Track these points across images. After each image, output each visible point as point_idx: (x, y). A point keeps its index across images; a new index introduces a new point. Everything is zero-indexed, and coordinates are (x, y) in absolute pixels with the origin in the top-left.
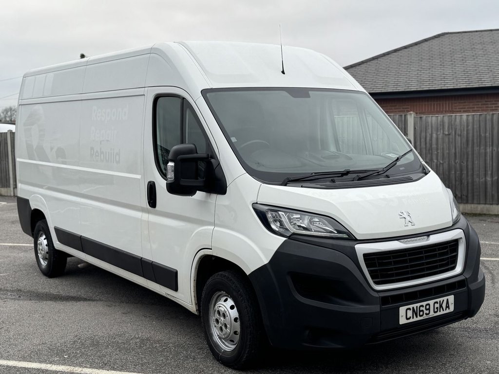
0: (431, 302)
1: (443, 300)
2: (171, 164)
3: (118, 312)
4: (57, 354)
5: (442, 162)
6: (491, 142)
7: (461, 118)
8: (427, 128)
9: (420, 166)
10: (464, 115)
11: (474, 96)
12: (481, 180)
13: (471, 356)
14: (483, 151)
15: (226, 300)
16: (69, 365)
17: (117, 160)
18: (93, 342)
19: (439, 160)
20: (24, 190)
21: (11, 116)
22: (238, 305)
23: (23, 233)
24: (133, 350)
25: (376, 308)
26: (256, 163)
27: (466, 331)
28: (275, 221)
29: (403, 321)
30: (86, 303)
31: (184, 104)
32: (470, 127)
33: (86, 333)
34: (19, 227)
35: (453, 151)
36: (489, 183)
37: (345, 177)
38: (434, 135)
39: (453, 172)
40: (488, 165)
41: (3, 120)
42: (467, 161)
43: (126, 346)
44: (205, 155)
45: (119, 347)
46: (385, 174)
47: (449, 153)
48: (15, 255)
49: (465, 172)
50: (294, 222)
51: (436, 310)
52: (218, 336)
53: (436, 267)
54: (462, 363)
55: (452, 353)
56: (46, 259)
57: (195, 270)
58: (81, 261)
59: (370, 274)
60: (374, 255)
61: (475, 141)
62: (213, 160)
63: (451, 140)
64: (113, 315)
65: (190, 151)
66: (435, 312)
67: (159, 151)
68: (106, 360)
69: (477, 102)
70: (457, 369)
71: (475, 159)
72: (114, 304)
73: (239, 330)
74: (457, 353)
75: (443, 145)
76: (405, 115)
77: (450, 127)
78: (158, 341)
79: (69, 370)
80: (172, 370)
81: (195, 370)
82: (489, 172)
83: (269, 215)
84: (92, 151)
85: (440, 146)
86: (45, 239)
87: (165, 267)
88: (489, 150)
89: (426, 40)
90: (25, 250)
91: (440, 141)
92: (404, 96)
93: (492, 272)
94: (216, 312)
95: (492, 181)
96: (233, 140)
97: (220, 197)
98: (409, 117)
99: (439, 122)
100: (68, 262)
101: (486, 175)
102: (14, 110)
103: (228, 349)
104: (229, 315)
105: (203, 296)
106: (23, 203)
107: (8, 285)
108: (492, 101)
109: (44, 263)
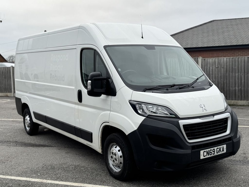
0: (215, 148)
1: (221, 147)
2: (89, 82)
3: (64, 152)
4: (35, 173)
5: (214, 80)
6: (238, 71)
7: (223, 60)
8: (208, 64)
9: (208, 82)
10: (225, 58)
11: (228, 49)
12: (233, 89)
13: (234, 174)
14: (234, 75)
15: (116, 147)
16: (40, 179)
17: (63, 79)
18: (52, 167)
19: (213, 79)
20: (18, 94)
21: (12, 59)
22: (122, 149)
23: (18, 114)
24: (71, 171)
25: (189, 151)
26: (130, 81)
27: (230, 161)
28: (140, 109)
29: (202, 157)
30: (48, 148)
31: (96, 53)
32: (228, 64)
33: (49, 162)
34: (16, 111)
35: (220, 75)
36: (237, 90)
37: (173, 88)
38: (211, 68)
39: (220, 85)
40: (237, 82)
41: (9, 61)
42: (227, 80)
43: (68, 169)
44: (105, 77)
45: (64, 170)
46: (192, 86)
47: (218, 76)
48: (14, 125)
49: (226, 85)
50: (149, 109)
51: (218, 152)
52: (112, 164)
53: (217, 131)
54: (230, 177)
55: (225, 172)
56: (29, 127)
57: (101, 133)
58: (46, 128)
59: (186, 134)
60: (188, 126)
61: (230, 70)
62: (109, 80)
63: (219, 70)
64: (61, 154)
65: (99, 75)
66: (217, 153)
67: (83, 76)
68: (58, 176)
69: (230, 52)
70: (227, 180)
71: (230, 79)
72: (61, 149)
73: (122, 162)
74: (227, 172)
75: (215, 72)
76: (197, 58)
77: (218, 64)
78: (83, 167)
79: (40, 181)
80: (90, 181)
81: (101, 181)
82: (237, 85)
83: (137, 106)
84: (51, 75)
85: (213, 73)
86: (28, 117)
87: (86, 131)
88: (237, 75)
89: (205, 24)
90: (19, 122)
91: (214, 70)
92: (196, 50)
93: (241, 132)
94: (111, 153)
95: (238, 89)
96: (119, 70)
97: (113, 98)
98: (199, 59)
99: (213, 61)
100: (39, 128)
101: (235, 86)
102: (14, 57)
103: (117, 171)
104: (117, 155)
105: (105, 145)
106: (18, 100)
107: (11, 139)
108: (237, 52)
109: (28, 129)
